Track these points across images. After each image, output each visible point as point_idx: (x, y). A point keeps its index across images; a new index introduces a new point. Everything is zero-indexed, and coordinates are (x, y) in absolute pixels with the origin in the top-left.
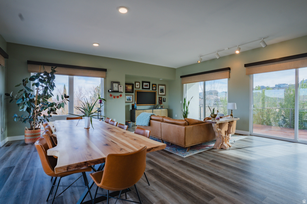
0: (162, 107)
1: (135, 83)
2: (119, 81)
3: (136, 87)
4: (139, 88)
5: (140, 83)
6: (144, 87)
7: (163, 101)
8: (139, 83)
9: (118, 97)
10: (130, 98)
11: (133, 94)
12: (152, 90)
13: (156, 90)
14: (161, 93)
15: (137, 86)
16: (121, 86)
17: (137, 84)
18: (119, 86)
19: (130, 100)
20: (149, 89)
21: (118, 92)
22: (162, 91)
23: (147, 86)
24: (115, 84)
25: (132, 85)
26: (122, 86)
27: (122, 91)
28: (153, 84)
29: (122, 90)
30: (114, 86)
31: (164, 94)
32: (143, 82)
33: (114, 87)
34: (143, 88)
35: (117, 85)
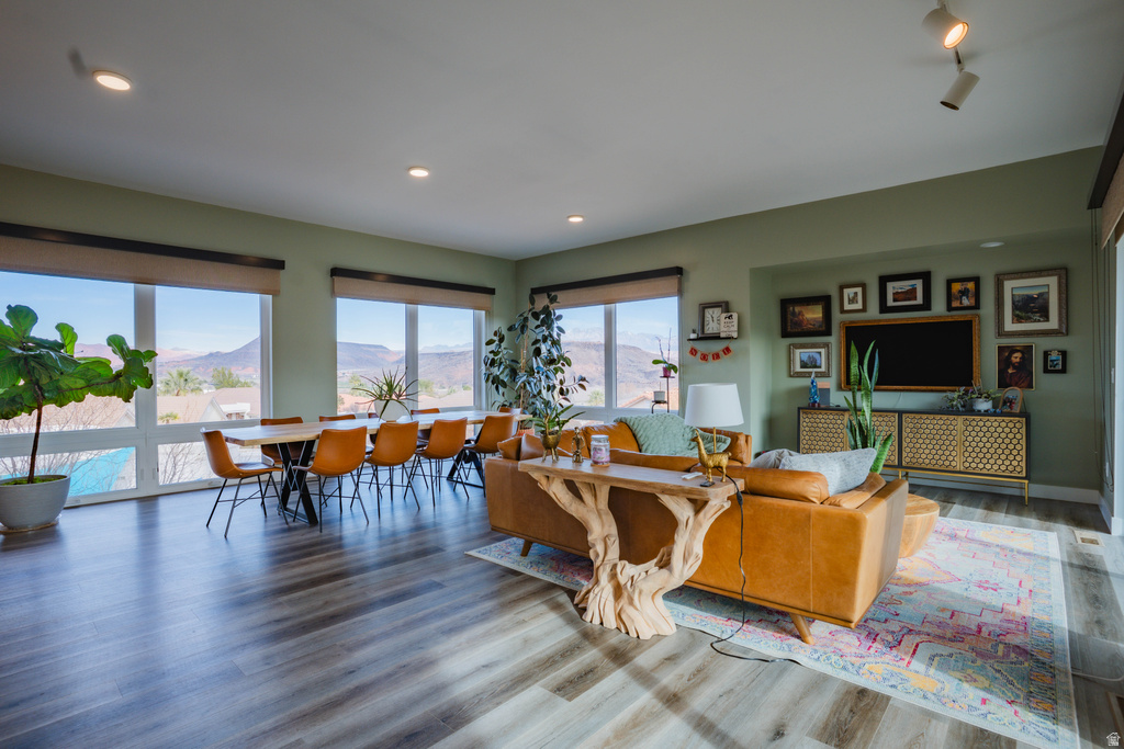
1: (842, 288)
2: (726, 299)
3: (847, 307)
4: (864, 309)
5: (863, 286)
6: (890, 303)
8: (859, 290)
9: (716, 356)
10: (817, 356)
11: (833, 340)
12: (950, 308)
13: (977, 306)
14: (1018, 319)
15: (852, 301)
16: (730, 317)
17: (848, 292)
18: (724, 315)
19: (816, 367)
20: (927, 305)
21: (716, 337)
22: (1030, 307)
23: (911, 294)
24: (710, 310)
25: (825, 301)
26: (735, 316)
27: (735, 335)
28: (949, 283)
29: (732, 329)
30: (706, 319)
31: (1053, 323)
32: (884, 281)
33: (706, 323)
34: (884, 308)
35: (717, 311)
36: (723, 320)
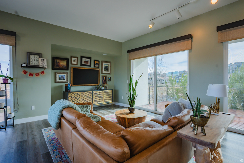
0: (106, 88)
1: (71, 57)
2: (41, 53)
3: (73, 63)
4: (77, 64)
5: (77, 58)
6: (83, 63)
7: (108, 81)
8: (76, 59)
9: (37, 75)
10: (64, 76)
11: (68, 72)
12: (94, 67)
13: (99, 67)
14: (105, 71)
15: (74, 61)
16: (43, 60)
17: (73, 59)
18: (40, 59)
19: (64, 79)
20: (90, 65)
21: (38, 67)
22: (106, 68)
23: (87, 62)
24: (33, 56)
25: (67, 60)
26: (45, 60)
27: (46, 67)
28: (95, 61)
29: (44, 65)
30: (30, 59)
31: (109, 72)
32: (82, 57)
33: (30, 61)
34: (81, 65)
35: (37, 57)
36: (40, 61)
